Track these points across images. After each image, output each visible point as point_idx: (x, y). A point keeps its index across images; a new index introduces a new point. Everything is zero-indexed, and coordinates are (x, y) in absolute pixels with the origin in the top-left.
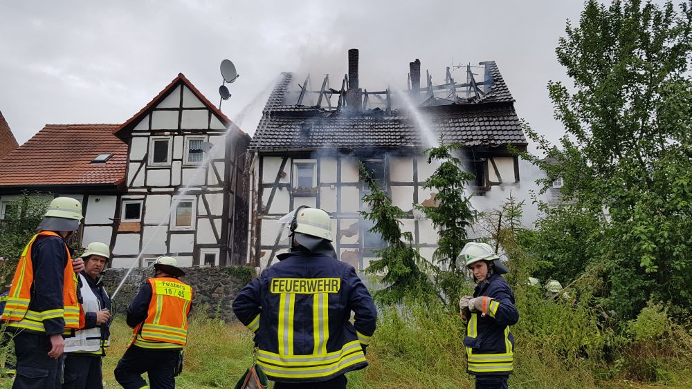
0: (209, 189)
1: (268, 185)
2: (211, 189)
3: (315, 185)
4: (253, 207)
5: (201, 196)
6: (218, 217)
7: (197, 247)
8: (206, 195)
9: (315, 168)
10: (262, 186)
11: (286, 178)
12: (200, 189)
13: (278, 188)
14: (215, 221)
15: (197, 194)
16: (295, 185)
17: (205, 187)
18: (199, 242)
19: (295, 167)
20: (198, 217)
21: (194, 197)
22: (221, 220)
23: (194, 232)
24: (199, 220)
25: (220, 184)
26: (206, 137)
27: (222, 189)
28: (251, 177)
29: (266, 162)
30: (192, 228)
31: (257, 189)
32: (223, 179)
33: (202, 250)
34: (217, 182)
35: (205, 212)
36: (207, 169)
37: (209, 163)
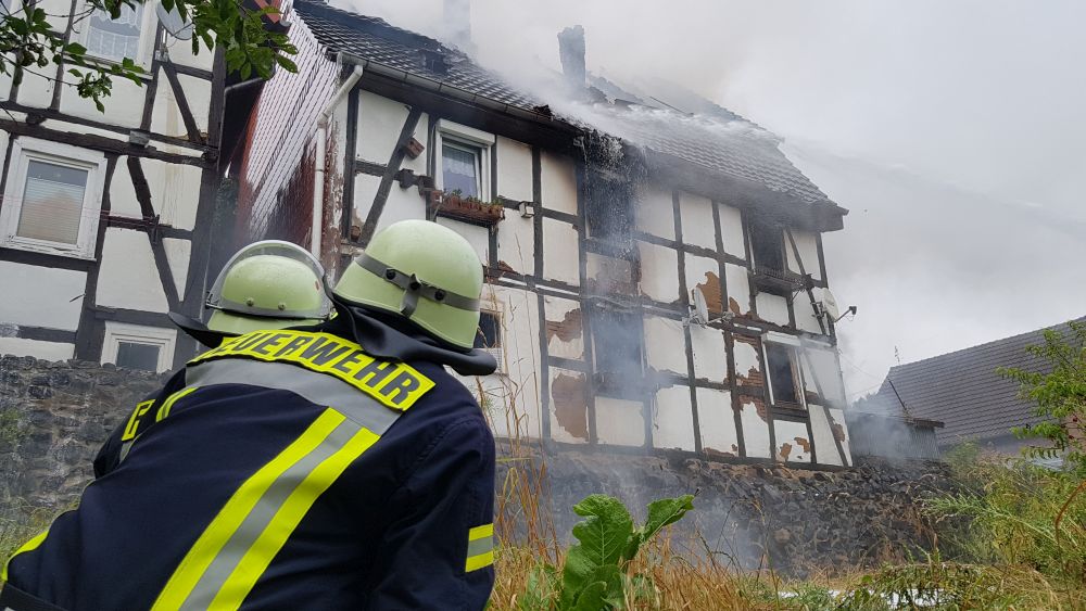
0: (152, 143)
1: (371, 169)
2: (161, 147)
3: (485, 197)
4: (325, 219)
5: (123, 160)
6: (180, 234)
7: (95, 318)
8: (144, 162)
10: (355, 166)
11: (417, 158)
12: (124, 138)
13: (395, 184)
14: (169, 243)
15: (111, 151)
16: (439, 185)
17: (143, 136)
18: (102, 300)
19: (439, 141)
20: (107, 221)
21: (99, 158)
22: (188, 243)
23: (91, 267)
24: (110, 232)
25: (194, 138)
27: (199, 154)
29: (366, 105)
30: (84, 250)
31: (338, 169)
32: (203, 126)
33: (111, 328)
34: (183, 132)
35: (136, 212)
36: (152, 85)
37: (161, 71)
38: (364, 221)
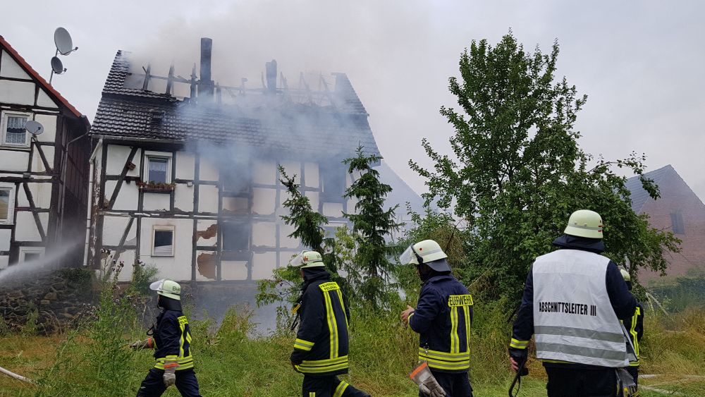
0: (32, 176)
1: (113, 178)
2: (35, 177)
3: (169, 181)
4: (93, 201)
5: (22, 184)
6: (45, 211)
7: (15, 245)
8: (29, 184)
9: (170, 162)
10: (105, 178)
11: (135, 170)
12: (21, 176)
13: (124, 182)
14: (41, 215)
15: (16, 181)
16: (146, 179)
17: (28, 174)
18: (17, 239)
19: (146, 160)
20: (17, 209)
21: (13, 185)
22: (47, 213)
23: (12, 227)
24: (19, 213)
25: (48, 171)
26: (31, 115)
27: (50, 177)
28: (92, 166)
29: (110, 150)
30: (9, 221)
31: (99, 180)
32: (51, 166)
33: (21, 249)
34: (44, 169)
35: (27, 204)
36: (31, 153)
37: (35, 146)
38: (109, 200)
